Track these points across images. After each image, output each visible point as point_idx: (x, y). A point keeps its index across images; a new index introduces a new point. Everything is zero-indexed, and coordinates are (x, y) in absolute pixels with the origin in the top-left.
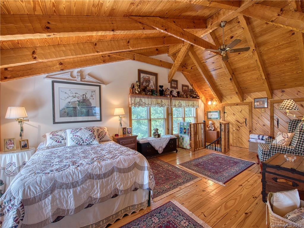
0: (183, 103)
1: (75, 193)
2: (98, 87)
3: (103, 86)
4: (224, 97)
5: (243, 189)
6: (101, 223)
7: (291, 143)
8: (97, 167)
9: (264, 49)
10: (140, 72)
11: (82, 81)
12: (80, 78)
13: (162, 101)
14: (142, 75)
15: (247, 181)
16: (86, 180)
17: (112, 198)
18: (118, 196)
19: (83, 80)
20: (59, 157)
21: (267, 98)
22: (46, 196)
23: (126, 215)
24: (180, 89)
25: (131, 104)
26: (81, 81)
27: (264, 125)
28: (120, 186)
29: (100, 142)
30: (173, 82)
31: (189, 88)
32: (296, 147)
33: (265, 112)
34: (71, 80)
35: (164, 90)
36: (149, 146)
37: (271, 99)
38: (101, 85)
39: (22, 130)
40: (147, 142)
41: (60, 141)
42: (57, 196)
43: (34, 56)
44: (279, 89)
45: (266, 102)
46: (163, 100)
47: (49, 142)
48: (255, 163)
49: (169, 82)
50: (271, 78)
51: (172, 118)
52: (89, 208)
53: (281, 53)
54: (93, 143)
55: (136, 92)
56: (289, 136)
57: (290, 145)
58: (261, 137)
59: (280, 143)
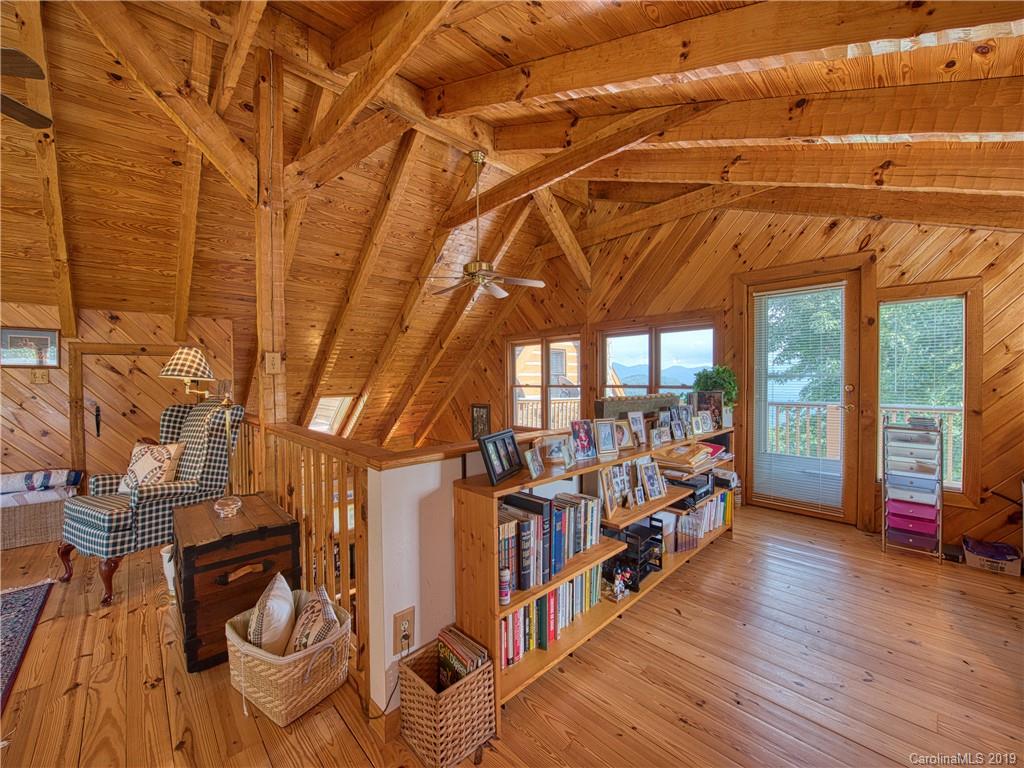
5: (96, 690)
7: (178, 472)
9: (80, 156)
15: (80, 656)
21: (60, 331)
27: (45, 433)
32: (202, 479)
33: (49, 382)
37: (72, 336)
44: (102, 307)
45: (52, 343)
48: (51, 585)
50: (82, 264)
53: (132, 197)
56: (173, 453)
57: (176, 478)
58: (38, 479)
59: (150, 479)
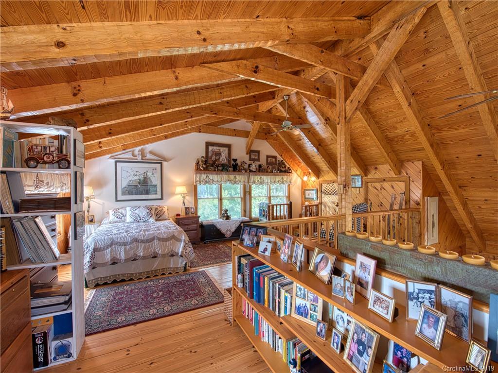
0: (266, 178)
1: (125, 249)
2: (160, 165)
3: (165, 163)
4: (321, 172)
6: (143, 274)
8: (141, 235)
10: (208, 144)
11: (144, 160)
12: (140, 157)
13: (235, 177)
14: (211, 148)
16: (133, 242)
17: (152, 258)
18: (157, 258)
19: (144, 158)
20: (118, 228)
21: (360, 175)
22: (107, 248)
23: (163, 274)
24: (263, 161)
25: (196, 182)
26: (142, 159)
28: (159, 251)
29: (156, 220)
30: (253, 153)
31: (278, 159)
33: (360, 193)
34: (133, 159)
35: (239, 164)
36: (213, 229)
38: (162, 162)
39: (89, 207)
40: (212, 223)
41: (121, 218)
42: (114, 249)
43: (100, 145)
44: (372, 165)
46: (237, 176)
47: (112, 217)
49: (247, 154)
51: (250, 197)
52: (134, 261)
54: (149, 220)
55: (201, 168)
